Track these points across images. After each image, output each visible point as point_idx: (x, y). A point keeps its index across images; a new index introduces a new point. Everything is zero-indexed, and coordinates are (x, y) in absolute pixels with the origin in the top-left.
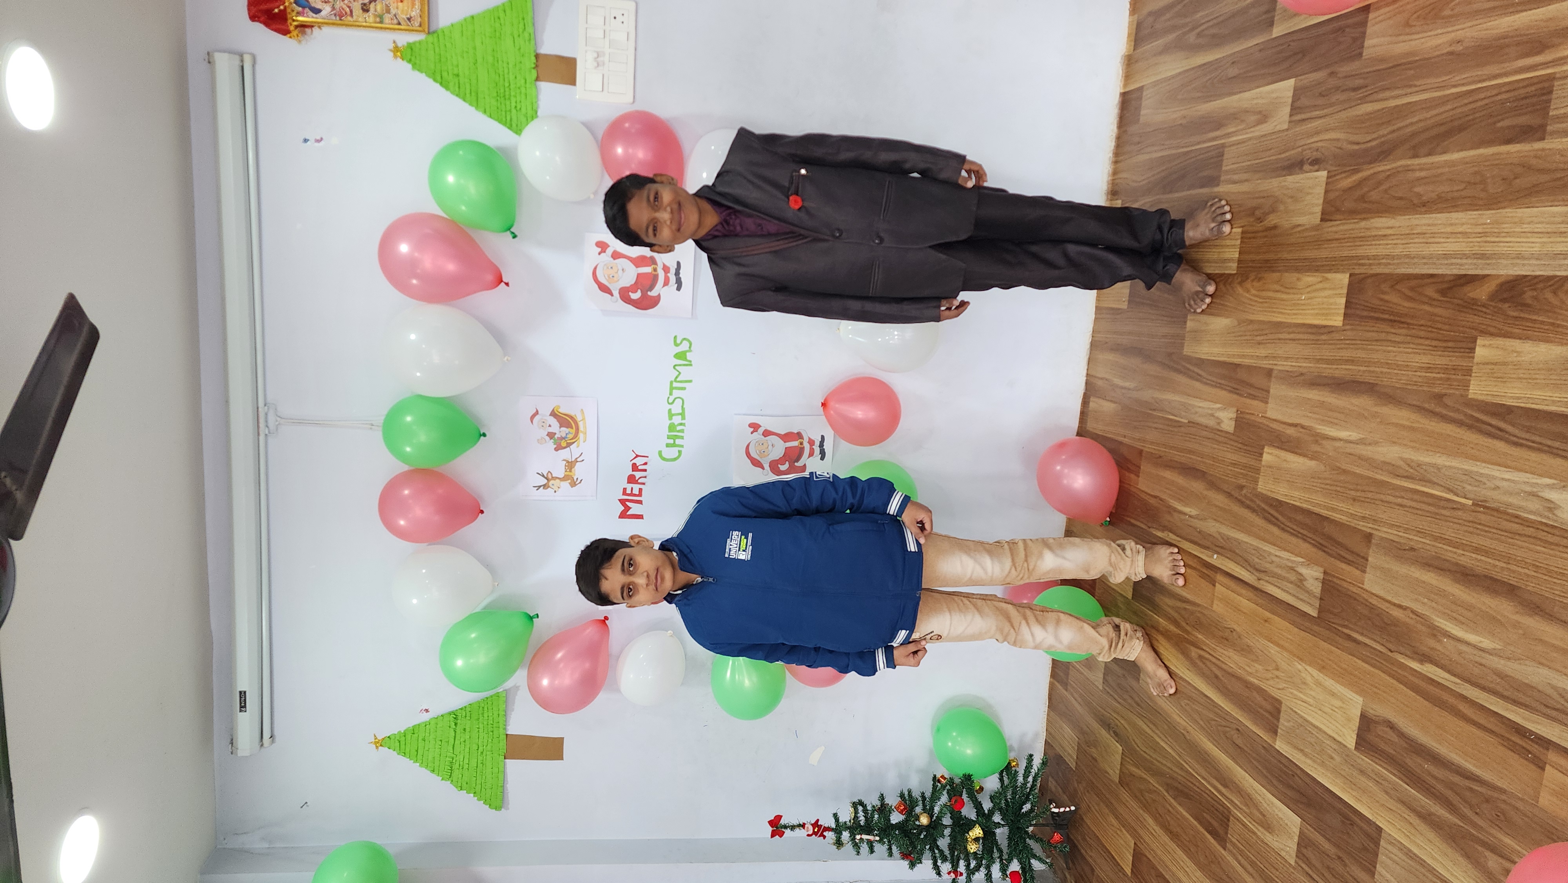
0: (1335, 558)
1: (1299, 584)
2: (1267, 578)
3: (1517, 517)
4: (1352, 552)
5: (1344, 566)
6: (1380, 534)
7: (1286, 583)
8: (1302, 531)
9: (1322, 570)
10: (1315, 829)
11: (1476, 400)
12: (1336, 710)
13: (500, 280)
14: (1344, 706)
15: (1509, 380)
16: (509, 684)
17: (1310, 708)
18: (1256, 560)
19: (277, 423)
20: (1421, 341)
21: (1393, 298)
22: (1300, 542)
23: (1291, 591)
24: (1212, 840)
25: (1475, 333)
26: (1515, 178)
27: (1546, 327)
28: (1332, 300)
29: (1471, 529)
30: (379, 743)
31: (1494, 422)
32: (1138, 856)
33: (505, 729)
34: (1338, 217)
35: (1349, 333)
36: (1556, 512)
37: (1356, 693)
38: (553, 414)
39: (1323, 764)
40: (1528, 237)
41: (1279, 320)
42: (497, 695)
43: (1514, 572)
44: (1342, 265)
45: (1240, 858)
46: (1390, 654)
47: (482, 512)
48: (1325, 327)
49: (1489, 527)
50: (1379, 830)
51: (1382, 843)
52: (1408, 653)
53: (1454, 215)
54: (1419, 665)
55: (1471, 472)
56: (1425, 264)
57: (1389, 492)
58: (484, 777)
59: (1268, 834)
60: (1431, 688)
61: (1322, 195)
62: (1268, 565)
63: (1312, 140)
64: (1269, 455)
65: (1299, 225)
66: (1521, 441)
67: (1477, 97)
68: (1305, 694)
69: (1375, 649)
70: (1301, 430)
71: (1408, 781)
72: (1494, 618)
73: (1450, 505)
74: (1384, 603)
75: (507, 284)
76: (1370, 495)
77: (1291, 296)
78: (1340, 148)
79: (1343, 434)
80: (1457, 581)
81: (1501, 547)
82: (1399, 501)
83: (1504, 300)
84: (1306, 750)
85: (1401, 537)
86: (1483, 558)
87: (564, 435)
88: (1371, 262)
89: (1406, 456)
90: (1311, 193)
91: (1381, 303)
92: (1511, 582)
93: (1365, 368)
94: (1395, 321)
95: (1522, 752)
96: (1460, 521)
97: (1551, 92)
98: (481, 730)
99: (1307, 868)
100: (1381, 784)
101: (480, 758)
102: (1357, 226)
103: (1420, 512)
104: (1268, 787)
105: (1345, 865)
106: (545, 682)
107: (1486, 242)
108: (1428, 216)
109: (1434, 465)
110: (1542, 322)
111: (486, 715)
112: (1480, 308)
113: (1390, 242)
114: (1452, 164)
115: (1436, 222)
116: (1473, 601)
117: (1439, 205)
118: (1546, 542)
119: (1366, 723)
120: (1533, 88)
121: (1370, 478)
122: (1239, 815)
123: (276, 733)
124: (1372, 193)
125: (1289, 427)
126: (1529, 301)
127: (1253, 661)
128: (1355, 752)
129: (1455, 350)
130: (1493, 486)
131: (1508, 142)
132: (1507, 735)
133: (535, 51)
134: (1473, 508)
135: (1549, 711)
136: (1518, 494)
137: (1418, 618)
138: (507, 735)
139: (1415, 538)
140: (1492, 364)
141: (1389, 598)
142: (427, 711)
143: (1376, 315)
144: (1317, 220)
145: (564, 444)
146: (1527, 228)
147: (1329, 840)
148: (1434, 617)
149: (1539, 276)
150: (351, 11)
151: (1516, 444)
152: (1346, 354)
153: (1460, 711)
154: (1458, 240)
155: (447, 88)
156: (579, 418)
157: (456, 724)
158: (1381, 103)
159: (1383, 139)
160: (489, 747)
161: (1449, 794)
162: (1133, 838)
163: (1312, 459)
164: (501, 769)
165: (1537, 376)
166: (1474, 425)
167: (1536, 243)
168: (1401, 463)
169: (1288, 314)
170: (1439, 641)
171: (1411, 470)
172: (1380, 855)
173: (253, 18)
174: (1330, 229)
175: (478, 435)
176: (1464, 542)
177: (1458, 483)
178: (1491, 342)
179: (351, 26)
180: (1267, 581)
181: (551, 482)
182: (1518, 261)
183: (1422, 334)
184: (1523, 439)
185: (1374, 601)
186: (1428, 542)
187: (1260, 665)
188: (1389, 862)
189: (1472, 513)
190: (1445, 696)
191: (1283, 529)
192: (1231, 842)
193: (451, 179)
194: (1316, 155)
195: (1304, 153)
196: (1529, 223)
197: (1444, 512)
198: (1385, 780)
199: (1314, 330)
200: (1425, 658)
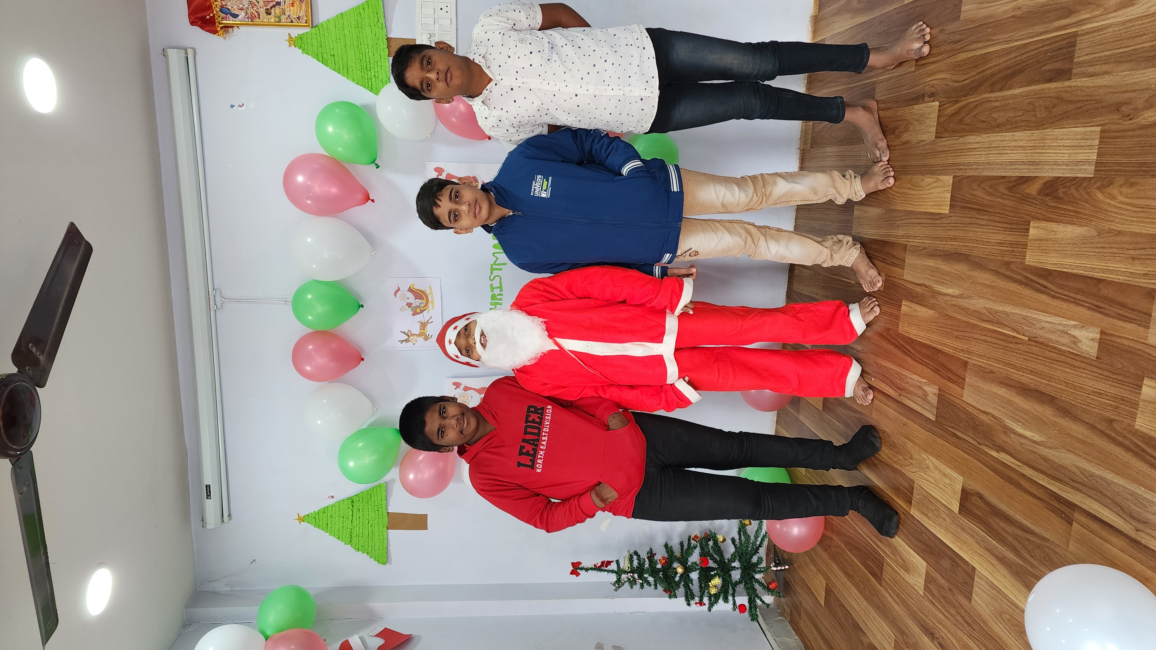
0: (946, 379)
1: (924, 398)
2: (905, 394)
3: (1055, 348)
4: (956, 375)
5: (951, 384)
6: (972, 362)
7: (916, 397)
8: (925, 360)
9: (937, 387)
10: (935, 570)
11: (1031, 266)
12: (947, 486)
13: (367, 198)
14: (952, 483)
15: (1050, 251)
16: (388, 477)
17: (931, 485)
18: (898, 381)
19: (222, 302)
20: (997, 224)
21: (979, 193)
22: (925, 367)
23: (920, 403)
24: (873, 580)
25: (1029, 218)
26: (1054, 107)
27: (1072, 214)
28: (942, 195)
29: (1027, 357)
30: (301, 519)
31: (1041, 281)
32: (828, 592)
33: (387, 509)
34: (946, 135)
35: (953, 218)
36: (1079, 344)
37: (959, 474)
38: (410, 290)
39: (940, 525)
40: (1060, 150)
41: (910, 209)
42: (380, 486)
43: (1053, 387)
44: (948, 170)
45: (890, 591)
46: (979, 446)
47: (363, 359)
48: (939, 214)
49: (1038, 355)
50: (974, 569)
51: (976, 578)
52: (990, 445)
53: (1017, 134)
54: (997, 454)
55: (1027, 317)
56: (999, 169)
57: (978, 332)
58: (373, 542)
59: (906, 574)
60: (1004, 469)
61: (936, 119)
62: (905, 385)
63: (930, 79)
64: (906, 307)
65: (922, 141)
66: (1058, 295)
67: (1030, 48)
68: (928, 475)
69: (970, 443)
70: (924, 288)
71: (990, 535)
72: (1041, 419)
73: (1014, 341)
74: (976, 410)
75: (373, 201)
76: (966, 334)
77: (918, 192)
78: (947, 85)
79: (950, 291)
80: (1019, 394)
81: (1046, 370)
82: (984, 338)
83: (1047, 195)
84: (929, 515)
85: (985, 363)
86: (1034, 378)
87: (418, 305)
88: (966, 167)
89: (987, 306)
90: (930, 118)
91: (972, 197)
92: (1052, 394)
93: (963, 244)
94: (981, 210)
95: (1059, 513)
96: (1020, 352)
97: (1074, 46)
98: (370, 510)
99: (931, 598)
100: (975, 537)
101: (370, 529)
102: (958, 142)
103: (996, 346)
104: (907, 542)
105: (954, 595)
106: (411, 476)
107: (1036, 153)
108: (1000, 134)
109: (1005, 313)
110: (1069, 210)
111: (373, 500)
112: (1032, 201)
113: (978, 153)
114: (1015, 97)
115: (1005, 139)
116: (1029, 408)
117: (1008, 127)
118: (1073, 365)
119: (966, 495)
120: (1064, 42)
121: (965, 322)
122: (889, 561)
123: (232, 513)
124: (967, 118)
125: (917, 286)
126: (1062, 195)
127: (897, 453)
128: (959, 515)
129: (1017, 230)
130: (1040, 327)
131: (1050, 81)
132: (1050, 501)
133: (386, 36)
134: (1028, 342)
135: (1075, 484)
136: (1055, 332)
137: (996, 420)
138: (388, 513)
139: (995, 364)
140: (1040, 240)
141: (978, 407)
142: (333, 497)
143: (970, 206)
144: (933, 137)
145: (418, 311)
146: (1060, 143)
147: (943, 577)
148: (1006, 420)
149: (1068, 177)
150: (259, 15)
151: (1054, 297)
152: (951, 233)
153: (1022, 485)
154: (1019, 152)
155: (326, 65)
156: (428, 292)
157: (353, 506)
158: (972, 52)
159: (973, 79)
160: (376, 522)
161: (1016, 543)
162: (825, 580)
163: (931, 309)
164: (385, 536)
165: (1066, 249)
166: (1027, 283)
167: (1066, 153)
168: (984, 311)
169: (916, 205)
170: (1009, 436)
171: (991, 316)
172: (974, 587)
173: (192, 23)
174: (941, 144)
175: (358, 306)
176: (1023, 366)
177: (1019, 325)
178: (1039, 225)
179: (259, 25)
180: (905, 397)
181: (411, 337)
182: (1055, 167)
183: (997, 219)
184: (1058, 293)
185: (970, 409)
186: (1001, 367)
187: (901, 455)
188: (980, 591)
189: (1028, 346)
190: (1013, 475)
191: (914, 359)
192: (885, 580)
193: (330, 129)
194: (933, 90)
195: (925, 88)
196: (1061, 140)
197: (1011, 345)
198: (977, 534)
199: (932, 217)
200: (1000, 449)
